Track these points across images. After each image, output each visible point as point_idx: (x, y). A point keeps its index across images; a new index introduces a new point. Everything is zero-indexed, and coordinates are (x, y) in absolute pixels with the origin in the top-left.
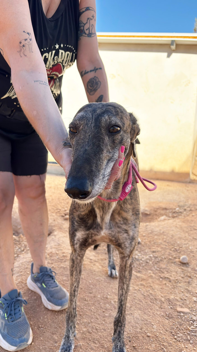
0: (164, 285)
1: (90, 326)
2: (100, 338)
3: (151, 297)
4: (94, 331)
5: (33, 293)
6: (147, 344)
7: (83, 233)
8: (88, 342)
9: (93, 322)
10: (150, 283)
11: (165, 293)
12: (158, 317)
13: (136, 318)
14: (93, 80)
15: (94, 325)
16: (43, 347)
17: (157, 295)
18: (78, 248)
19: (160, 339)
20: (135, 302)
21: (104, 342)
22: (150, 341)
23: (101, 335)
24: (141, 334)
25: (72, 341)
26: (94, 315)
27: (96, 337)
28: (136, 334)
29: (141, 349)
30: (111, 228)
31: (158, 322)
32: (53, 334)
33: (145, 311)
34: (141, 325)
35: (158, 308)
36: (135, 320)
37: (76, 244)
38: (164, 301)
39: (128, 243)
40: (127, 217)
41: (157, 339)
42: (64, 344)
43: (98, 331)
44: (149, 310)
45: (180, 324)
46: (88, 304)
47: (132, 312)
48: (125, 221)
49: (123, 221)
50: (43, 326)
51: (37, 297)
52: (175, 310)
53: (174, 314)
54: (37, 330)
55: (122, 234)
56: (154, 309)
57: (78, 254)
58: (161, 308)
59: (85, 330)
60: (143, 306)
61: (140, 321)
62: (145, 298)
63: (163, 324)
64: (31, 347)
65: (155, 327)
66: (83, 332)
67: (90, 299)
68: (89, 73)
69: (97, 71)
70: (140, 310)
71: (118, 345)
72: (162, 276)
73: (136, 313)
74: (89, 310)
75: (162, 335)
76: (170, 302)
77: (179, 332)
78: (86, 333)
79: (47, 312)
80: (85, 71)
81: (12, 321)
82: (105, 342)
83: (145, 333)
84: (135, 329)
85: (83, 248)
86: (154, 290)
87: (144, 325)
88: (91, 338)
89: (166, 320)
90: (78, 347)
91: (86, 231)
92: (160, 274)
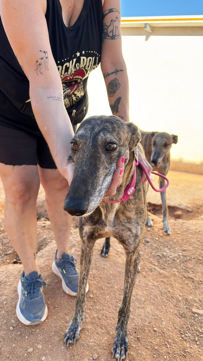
0: (186, 285)
1: (101, 313)
2: (107, 325)
3: (169, 295)
4: (103, 317)
5: (56, 276)
6: (151, 338)
7: (90, 227)
8: (96, 327)
9: (105, 310)
10: (171, 281)
11: (184, 293)
12: (170, 314)
13: (147, 312)
14: (113, 82)
15: (105, 313)
16: (55, 325)
17: (175, 294)
18: (86, 240)
19: (166, 335)
20: (150, 297)
21: (110, 329)
22: (156, 336)
23: (109, 323)
24: (148, 328)
25: (79, 324)
26: (107, 303)
27: (105, 323)
28: (143, 327)
29: (144, 341)
30: (115, 226)
31: (168, 319)
32: (66, 315)
33: (158, 307)
34: (150, 320)
35: (172, 306)
36: (145, 314)
37: (85, 236)
38: (181, 300)
39: (131, 240)
40: (131, 216)
41: (163, 335)
42: (72, 325)
43: (107, 319)
44: (163, 307)
45: (192, 325)
46: (104, 293)
47: (144, 306)
48: (129, 220)
49: (127, 220)
50: (58, 307)
51: (59, 280)
52: (191, 310)
53: (188, 314)
54: (53, 309)
55: (125, 232)
56: (167, 306)
57: (87, 245)
58: (176, 307)
59: (95, 315)
60: (157, 302)
61: (150, 315)
62: (161, 295)
63: (174, 322)
64: (44, 323)
65: (164, 323)
66: (93, 318)
67: (106, 289)
68: (111, 75)
69: (118, 73)
70: (153, 305)
71: (120, 333)
72: (185, 276)
73: (148, 307)
74: (104, 298)
75: (170, 332)
76: (187, 302)
77: (187, 332)
78: (96, 319)
79: (64, 295)
80: (108, 73)
81: (30, 299)
82: (112, 329)
83: (153, 327)
84: (143, 322)
85: (91, 241)
86: (173, 288)
87: (154, 320)
88: (100, 324)
89: (178, 318)
90: (86, 330)
91: (93, 225)
92: (184, 274)
